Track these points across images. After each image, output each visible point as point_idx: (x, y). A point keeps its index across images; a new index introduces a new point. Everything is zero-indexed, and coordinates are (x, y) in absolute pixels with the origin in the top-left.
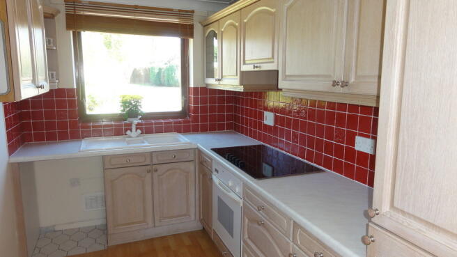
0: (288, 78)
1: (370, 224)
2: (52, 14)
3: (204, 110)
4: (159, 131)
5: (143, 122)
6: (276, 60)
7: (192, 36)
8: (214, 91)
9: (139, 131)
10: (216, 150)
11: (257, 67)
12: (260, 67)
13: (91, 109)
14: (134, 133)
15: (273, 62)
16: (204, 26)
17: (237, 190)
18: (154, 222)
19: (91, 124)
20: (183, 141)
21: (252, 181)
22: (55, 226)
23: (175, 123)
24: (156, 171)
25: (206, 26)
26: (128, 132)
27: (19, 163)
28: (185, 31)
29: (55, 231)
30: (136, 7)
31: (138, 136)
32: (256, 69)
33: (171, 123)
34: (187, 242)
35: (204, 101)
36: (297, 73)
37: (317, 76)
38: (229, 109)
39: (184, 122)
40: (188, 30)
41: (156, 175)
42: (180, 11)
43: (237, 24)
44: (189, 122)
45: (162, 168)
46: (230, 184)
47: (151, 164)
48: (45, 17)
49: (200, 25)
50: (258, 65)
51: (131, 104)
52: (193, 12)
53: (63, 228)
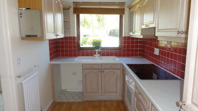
0: (160, 31)
1: (181, 109)
2: (68, 8)
3: (128, 47)
4: (108, 55)
5: (101, 51)
6: (155, 22)
7: (124, 13)
8: (133, 38)
9: (99, 55)
10: (128, 65)
11: (147, 26)
12: (148, 26)
13: (82, 45)
14: (97, 56)
15: (153, 23)
16: (130, 9)
17: (133, 84)
18: (102, 93)
19: (81, 51)
20: (117, 60)
21: (138, 80)
22: (66, 89)
23: (115, 52)
24: (103, 72)
25: (130, 8)
26: (95, 55)
27: (53, 64)
28: (120, 12)
29: (67, 91)
30: (100, 3)
31: (98, 57)
32: (147, 27)
33: (113, 52)
34: (115, 104)
35: (128, 43)
36: (163, 28)
37: (172, 29)
38: (140, 46)
39: (119, 52)
40: (122, 11)
41: (103, 74)
42: (119, 3)
43: (141, 6)
44: (121, 52)
45: (106, 71)
46: (131, 81)
47: (101, 69)
48: (64, 9)
49: (128, 9)
50: (148, 25)
51: (97, 43)
52: (125, 3)
53: (69, 91)
